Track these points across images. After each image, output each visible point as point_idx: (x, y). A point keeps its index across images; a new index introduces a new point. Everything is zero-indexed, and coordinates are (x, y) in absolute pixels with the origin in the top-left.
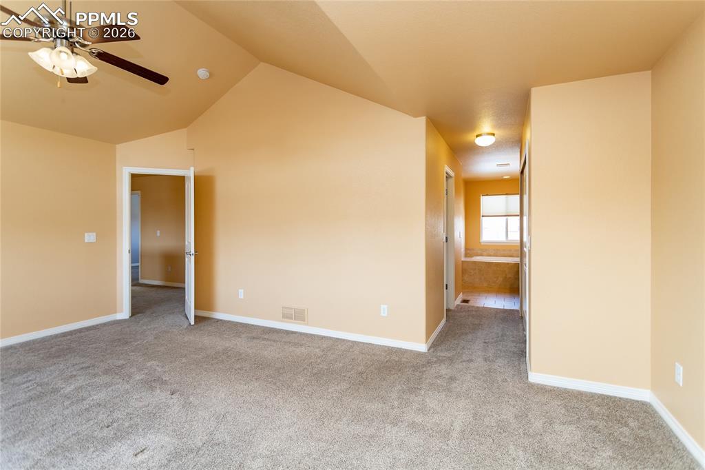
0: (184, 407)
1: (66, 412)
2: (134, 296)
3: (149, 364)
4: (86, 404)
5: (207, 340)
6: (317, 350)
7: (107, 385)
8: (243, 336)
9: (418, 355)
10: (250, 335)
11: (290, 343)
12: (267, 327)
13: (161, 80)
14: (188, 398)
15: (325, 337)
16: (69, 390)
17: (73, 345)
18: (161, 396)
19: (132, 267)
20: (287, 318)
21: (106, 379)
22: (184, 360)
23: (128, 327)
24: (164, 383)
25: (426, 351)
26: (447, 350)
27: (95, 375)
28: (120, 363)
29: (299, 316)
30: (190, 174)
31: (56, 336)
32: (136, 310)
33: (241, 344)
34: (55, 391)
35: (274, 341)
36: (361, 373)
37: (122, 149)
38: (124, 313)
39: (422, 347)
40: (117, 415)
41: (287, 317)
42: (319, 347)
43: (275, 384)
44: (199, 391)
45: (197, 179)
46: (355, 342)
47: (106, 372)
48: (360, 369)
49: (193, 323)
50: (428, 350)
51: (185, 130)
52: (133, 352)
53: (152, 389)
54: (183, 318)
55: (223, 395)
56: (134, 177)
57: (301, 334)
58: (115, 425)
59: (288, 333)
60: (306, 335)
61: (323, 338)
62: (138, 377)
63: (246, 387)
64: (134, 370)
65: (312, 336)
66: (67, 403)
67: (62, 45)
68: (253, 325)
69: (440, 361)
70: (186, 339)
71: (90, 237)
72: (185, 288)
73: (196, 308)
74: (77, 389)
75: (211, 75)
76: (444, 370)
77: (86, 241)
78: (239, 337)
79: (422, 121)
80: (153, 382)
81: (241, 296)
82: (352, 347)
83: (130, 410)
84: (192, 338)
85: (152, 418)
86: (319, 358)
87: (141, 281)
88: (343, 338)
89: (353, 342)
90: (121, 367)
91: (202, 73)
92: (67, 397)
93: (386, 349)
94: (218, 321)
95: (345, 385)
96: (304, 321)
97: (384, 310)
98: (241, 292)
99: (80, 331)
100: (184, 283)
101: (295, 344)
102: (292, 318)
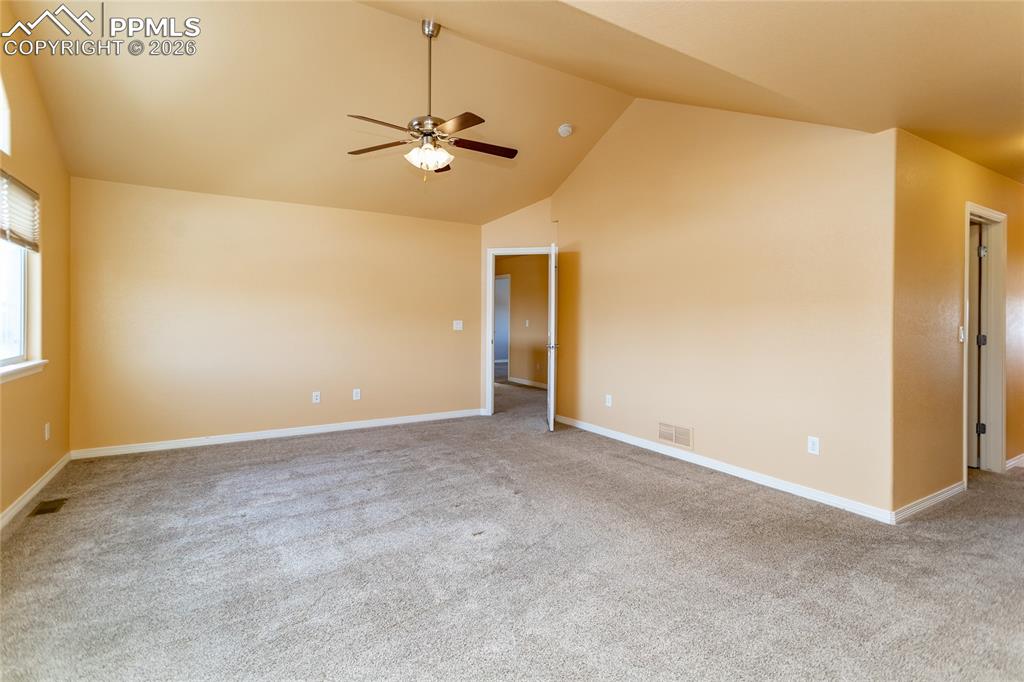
0: (524, 507)
1: (428, 486)
2: (497, 394)
3: (501, 461)
4: (443, 484)
5: (564, 448)
6: (699, 485)
7: (462, 473)
8: (605, 452)
9: (876, 525)
10: (614, 453)
11: (663, 470)
12: (638, 448)
13: (510, 153)
14: (530, 501)
15: (716, 472)
16: (432, 469)
17: (441, 432)
18: (506, 492)
19: (495, 364)
20: (665, 438)
21: (462, 467)
22: (535, 464)
23: (489, 424)
24: (511, 481)
25: (894, 523)
26: (939, 531)
27: (454, 462)
28: (476, 455)
29: (681, 437)
30: (553, 251)
31: (429, 423)
32: (499, 408)
33: (602, 461)
34: (422, 467)
35: (643, 464)
36: (754, 526)
37: (487, 229)
38: (487, 410)
39: (886, 516)
40: (465, 498)
41: (665, 436)
42: (703, 482)
43: (627, 510)
44: (542, 497)
45: (560, 257)
46: (763, 486)
47: (463, 461)
48: (755, 520)
49: (552, 429)
50: (899, 523)
51: (548, 200)
52: (489, 447)
53: (499, 484)
54: (544, 423)
55: (565, 506)
56: (499, 259)
57: (682, 462)
58: (462, 506)
59: (664, 457)
60: (690, 465)
61: (712, 472)
62: (488, 471)
63: (592, 505)
64: (487, 464)
65: (696, 467)
66: (430, 479)
67: (427, 142)
68: (622, 442)
69: (914, 542)
70: (541, 445)
71: (458, 325)
72: (546, 390)
73: (557, 412)
74: (438, 470)
75: (574, 129)
76: (915, 556)
77: (455, 328)
78: (601, 452)
79: (890, 135)
80: (500, 479)
81: (609, 404)
82: (755, 492)
83: (476, 497)
84: (548, 444)
85: (493, 509)
86: (698, 494)
87: (510, 379)
88: (745, 478)
89: (758, 485)
90: (477, 459)
91: (564, 130)
92: (430, 474)
93: (814, 505)
94: (581, 431)
95: (724, 534)
96: (688, 445)
97: (813, 445)
98: (609, 397)
99: (448, 421)
100: (546, 383)
101: (669, 473)
102: (672, 440)
